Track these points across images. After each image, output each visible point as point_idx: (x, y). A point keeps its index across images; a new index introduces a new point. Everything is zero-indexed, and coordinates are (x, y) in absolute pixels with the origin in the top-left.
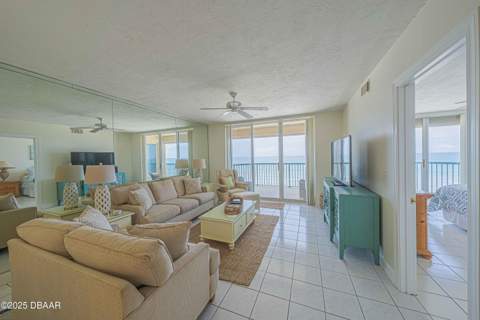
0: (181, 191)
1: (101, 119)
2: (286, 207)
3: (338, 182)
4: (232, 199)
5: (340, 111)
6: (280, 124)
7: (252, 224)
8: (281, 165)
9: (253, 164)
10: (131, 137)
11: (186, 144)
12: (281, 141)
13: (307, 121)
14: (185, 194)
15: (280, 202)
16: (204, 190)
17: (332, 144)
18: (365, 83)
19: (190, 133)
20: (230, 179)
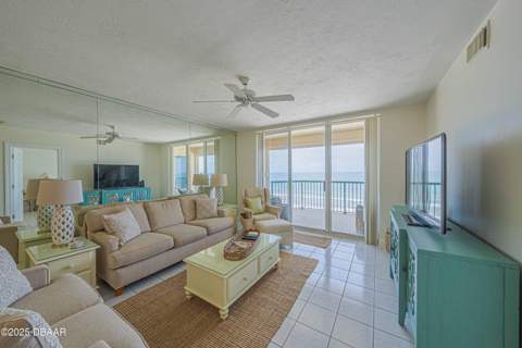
0: (190, 215)
1: (113, 127)
2: (334, 243)
3: (416, 217)
4: (247, 232)
5: (422, 103)
6: (328, 127)
7: (274, 270)
8: (327, 185)
9: (290, 181)
10: (160, 148)
13: (367, 120)
14: (195, 218)
15: (325, 237)
16: (220, 214)
17: (407, 154)
18: (479, 30)
19: (217, 142)
20: (259, 200)
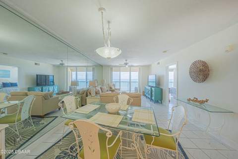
6: (130, 68)
8: (130, 82)
11: (91, 73)
12: (130, 73)
13: (139, 68)
